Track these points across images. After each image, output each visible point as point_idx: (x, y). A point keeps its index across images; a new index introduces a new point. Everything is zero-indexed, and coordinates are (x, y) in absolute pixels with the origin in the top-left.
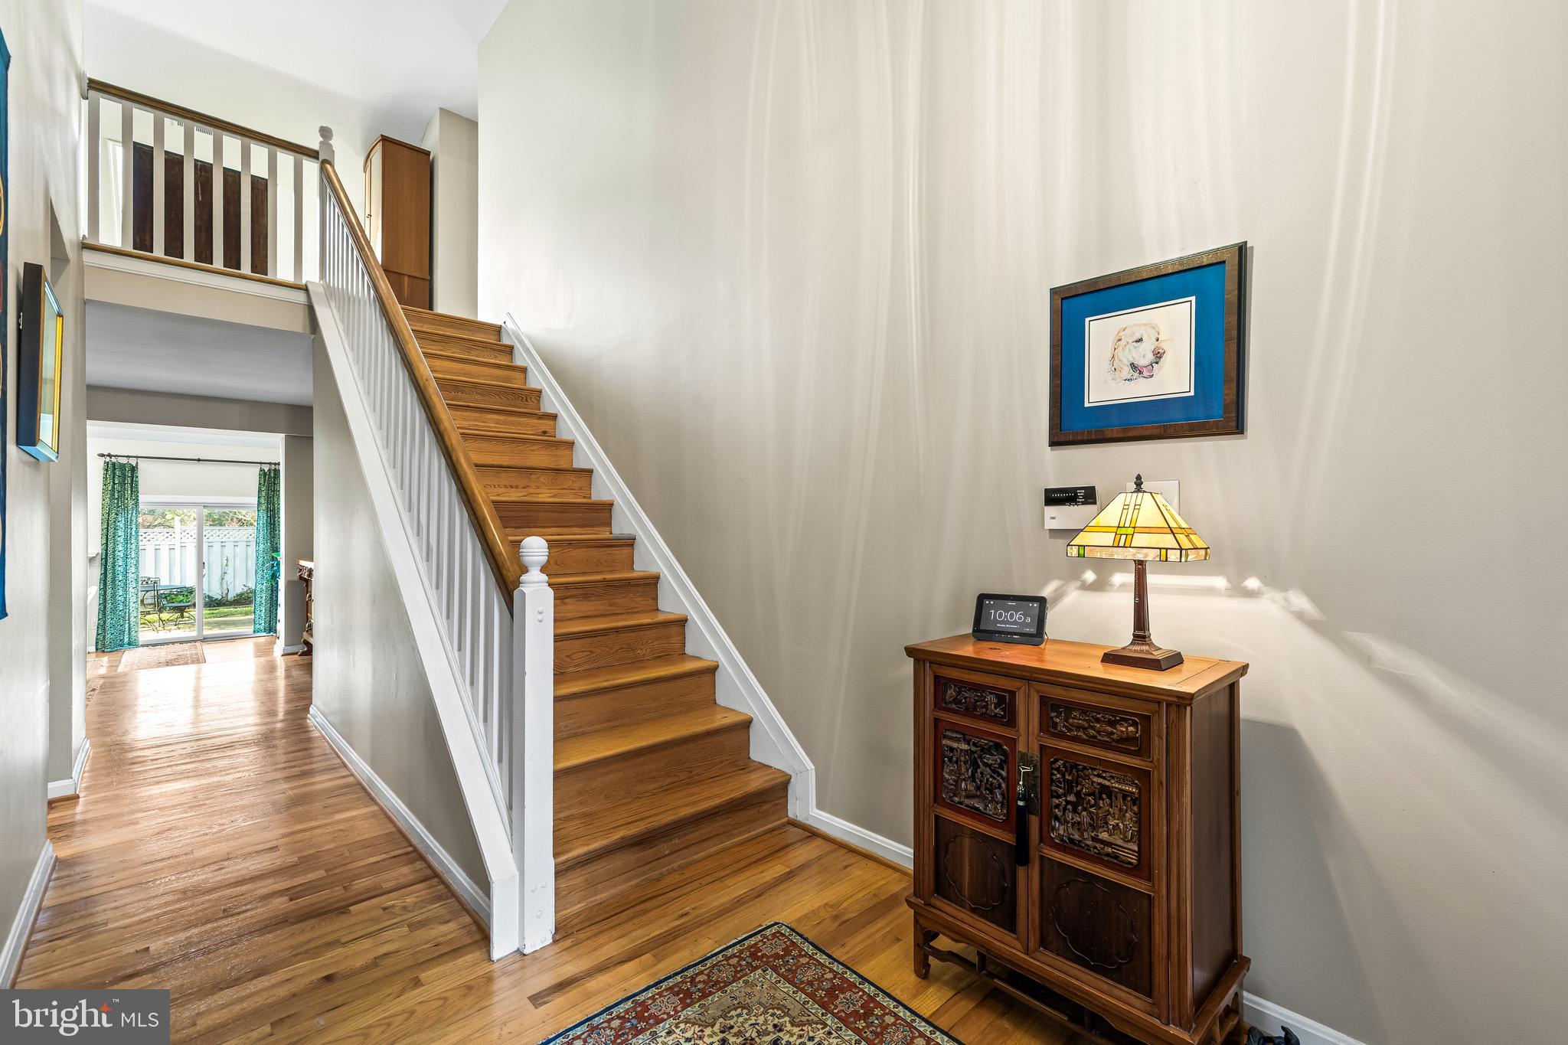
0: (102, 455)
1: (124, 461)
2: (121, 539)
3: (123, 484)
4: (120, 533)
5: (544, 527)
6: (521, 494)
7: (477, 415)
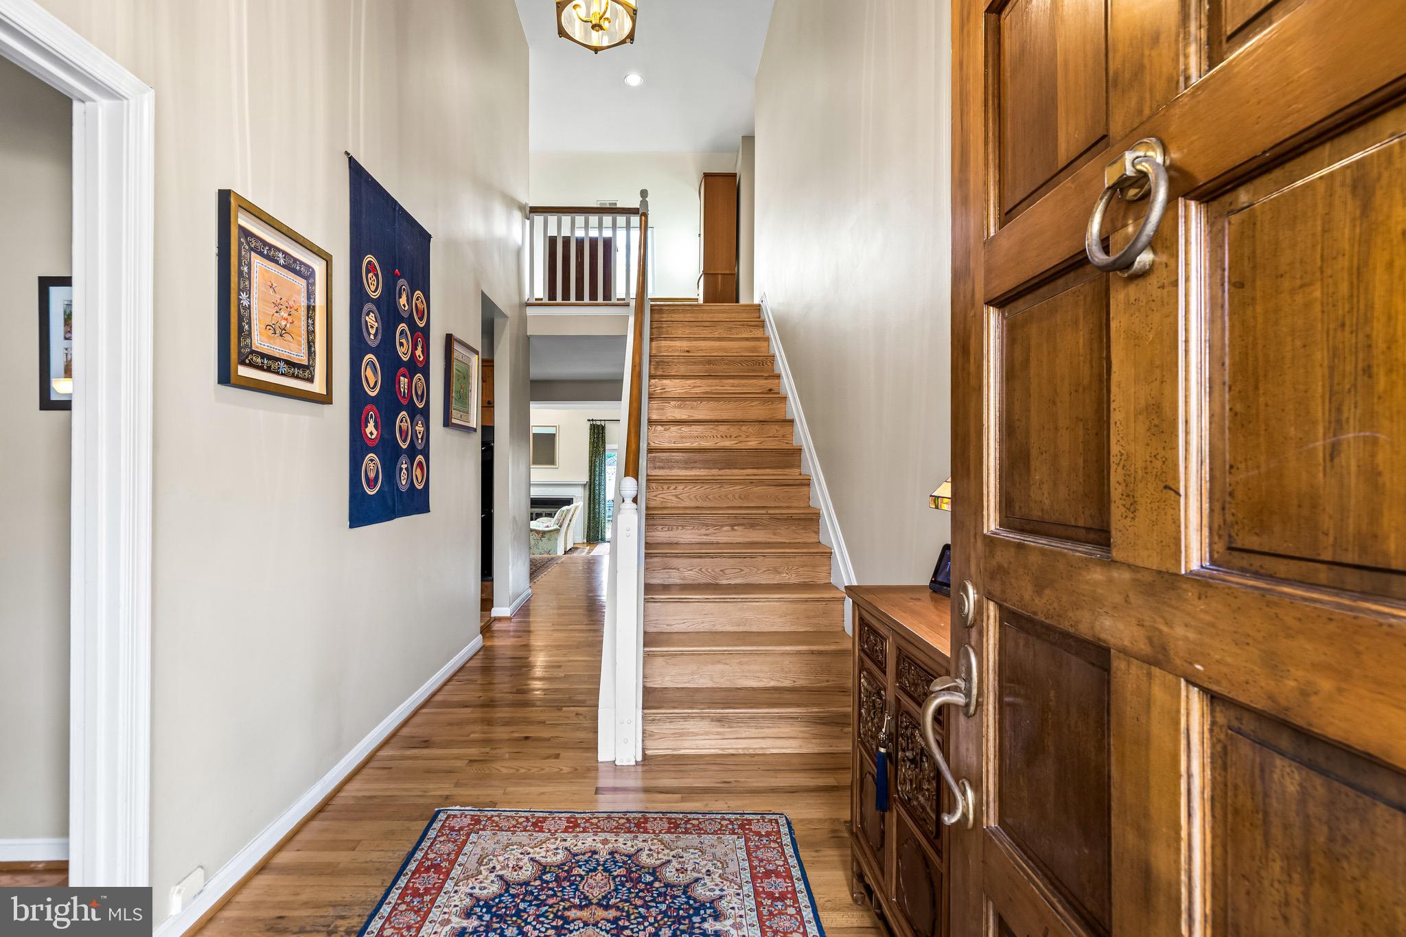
0: (589, 420)
1: (598, 423)
2: (597, 473)
3: (598, 438)
4: (597, 469)
5: (743, 469)
6: (733, 442)
7: (718, 381)
